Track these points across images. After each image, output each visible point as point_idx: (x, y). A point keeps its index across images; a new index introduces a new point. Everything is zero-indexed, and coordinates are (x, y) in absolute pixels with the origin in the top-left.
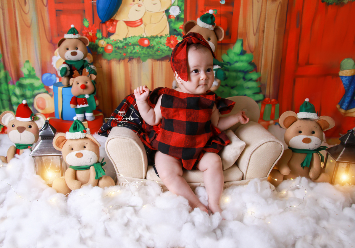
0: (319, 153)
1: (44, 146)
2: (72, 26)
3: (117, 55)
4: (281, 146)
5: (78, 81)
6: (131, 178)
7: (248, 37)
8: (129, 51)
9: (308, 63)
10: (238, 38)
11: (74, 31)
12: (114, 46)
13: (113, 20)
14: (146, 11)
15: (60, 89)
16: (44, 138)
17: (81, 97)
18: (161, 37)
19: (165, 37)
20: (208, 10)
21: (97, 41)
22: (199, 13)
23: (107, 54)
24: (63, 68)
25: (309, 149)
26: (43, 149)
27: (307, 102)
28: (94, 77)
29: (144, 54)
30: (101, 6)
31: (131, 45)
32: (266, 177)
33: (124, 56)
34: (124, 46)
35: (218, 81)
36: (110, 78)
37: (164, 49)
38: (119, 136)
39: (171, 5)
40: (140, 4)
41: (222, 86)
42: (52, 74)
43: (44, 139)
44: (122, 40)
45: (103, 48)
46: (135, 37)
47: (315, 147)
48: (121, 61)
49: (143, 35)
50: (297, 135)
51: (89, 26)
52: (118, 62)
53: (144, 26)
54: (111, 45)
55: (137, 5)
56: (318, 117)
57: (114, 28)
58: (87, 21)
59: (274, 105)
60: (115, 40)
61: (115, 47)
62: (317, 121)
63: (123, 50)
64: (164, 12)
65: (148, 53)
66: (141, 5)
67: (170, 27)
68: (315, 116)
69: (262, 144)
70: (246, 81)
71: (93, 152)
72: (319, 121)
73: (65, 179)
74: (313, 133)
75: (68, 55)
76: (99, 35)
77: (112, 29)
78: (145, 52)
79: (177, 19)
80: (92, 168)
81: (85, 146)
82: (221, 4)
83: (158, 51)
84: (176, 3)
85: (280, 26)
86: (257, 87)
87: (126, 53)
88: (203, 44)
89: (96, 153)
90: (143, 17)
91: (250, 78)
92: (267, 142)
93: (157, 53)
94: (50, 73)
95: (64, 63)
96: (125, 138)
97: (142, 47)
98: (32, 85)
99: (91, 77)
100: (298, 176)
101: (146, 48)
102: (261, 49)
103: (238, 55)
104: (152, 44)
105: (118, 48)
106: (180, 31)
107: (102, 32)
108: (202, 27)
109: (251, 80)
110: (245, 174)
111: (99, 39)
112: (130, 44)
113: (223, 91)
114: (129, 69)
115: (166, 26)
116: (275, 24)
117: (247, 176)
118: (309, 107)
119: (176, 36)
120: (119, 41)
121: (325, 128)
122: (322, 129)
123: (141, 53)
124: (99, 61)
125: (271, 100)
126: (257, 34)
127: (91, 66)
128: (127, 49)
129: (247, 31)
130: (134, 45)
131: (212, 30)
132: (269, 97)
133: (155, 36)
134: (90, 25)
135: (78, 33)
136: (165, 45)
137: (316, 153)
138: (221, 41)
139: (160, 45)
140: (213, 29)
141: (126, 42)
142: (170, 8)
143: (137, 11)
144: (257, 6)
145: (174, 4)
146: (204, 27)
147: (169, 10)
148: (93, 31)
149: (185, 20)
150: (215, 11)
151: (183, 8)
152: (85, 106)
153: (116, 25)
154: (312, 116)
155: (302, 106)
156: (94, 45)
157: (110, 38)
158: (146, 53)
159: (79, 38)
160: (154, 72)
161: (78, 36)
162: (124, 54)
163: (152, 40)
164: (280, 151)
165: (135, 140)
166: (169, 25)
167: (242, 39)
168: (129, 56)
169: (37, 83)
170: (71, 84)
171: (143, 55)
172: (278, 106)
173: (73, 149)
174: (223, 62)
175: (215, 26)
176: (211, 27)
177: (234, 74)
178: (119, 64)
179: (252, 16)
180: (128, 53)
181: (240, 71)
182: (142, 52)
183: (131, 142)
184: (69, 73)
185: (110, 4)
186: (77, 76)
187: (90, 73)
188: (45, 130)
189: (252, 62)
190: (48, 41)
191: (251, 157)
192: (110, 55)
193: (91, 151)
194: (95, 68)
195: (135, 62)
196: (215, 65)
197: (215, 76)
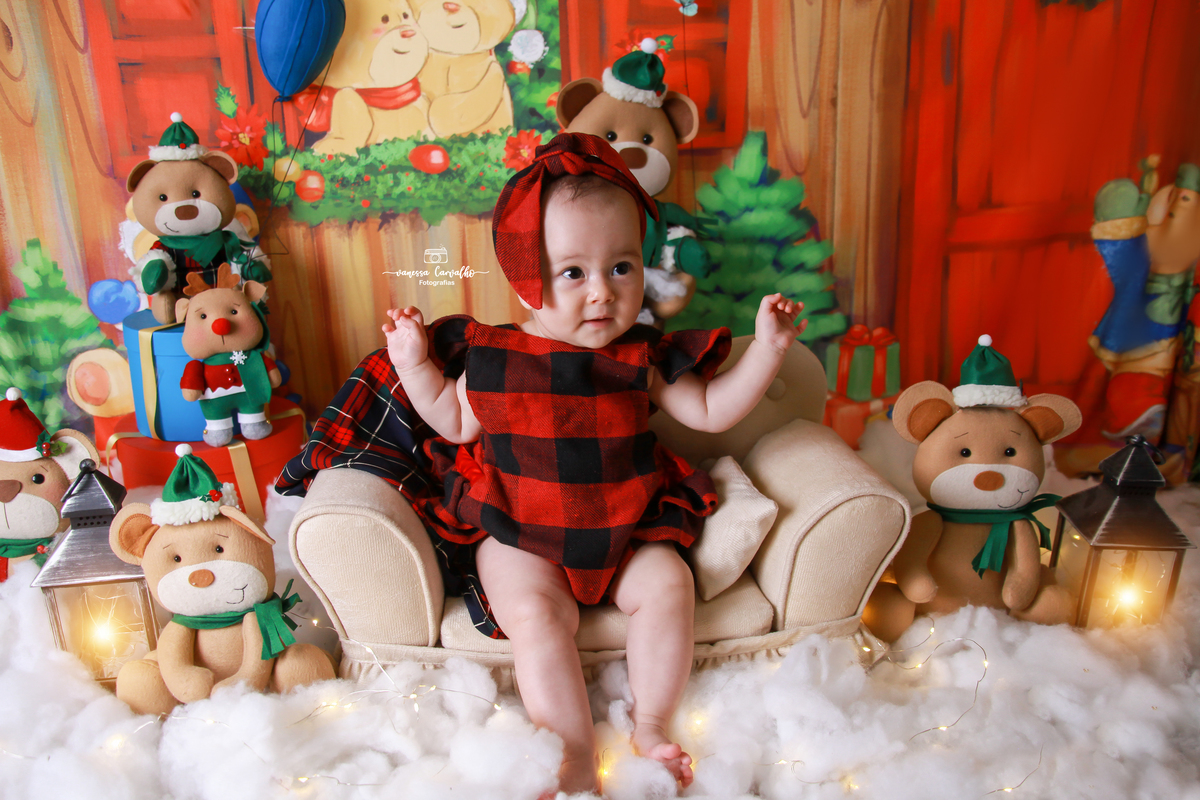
0: (1034, 519)
1: (82, 551)
2: (175, 118)
3: (338, 205)
4: (900, 509)
5: (204, 307)
6: (388, 645)
7: (783, 124)
8: (380, 190)
9: (987, 202)
10: (750, 128)
11: (183, 134)
12: (328, 177)
13: (319, 90)
14: (431, 51)
15: (145, 335)
16: (82, 522)
17: (218, 361)
18: (487, 137)
19: (501, 138)
20: (640, 40)
21: (268, 162)
22: (614, 52)
23: (306, 204)
24: (152, 265)
25: (997, 508)
26: (78, 561)
27: (984, 349)
28: (259, 291)
29: (435, 198)
30: (270, 42)
31: (387, 172)
32: (855, 614)
33: (365, 210)
34: (363, 176)
35: (686, 278)
36: (321, 285)
37: (499, 179)
38: (336, 505)
39: (516, 28)
40: (408, 28)
41: (705, 293)
42: (121, 284)
43: (79, 525)
45: (291, 186)
46: (397, 142)
47: (1017, 499)
48: (355, 225)
49: (423, 133)
50: (956, 465)
51: (236, 113)
52: (345, 229)
53: (427, 104)
54: (318, 172)
55: (397, 34)
56: (1025, 397)
57: (324, 114)
58: (229, 95)
59: (880, 349)
60: (330, 157)
61: (332, 180)
62: (1021, 411)
63: (359, 189)
64: (490, 51)
65: (446, 194)
66: (410, 33)
67: (516, 104)
68: (1013, 395)
69: (835, 508)
70: (783, 273)
71: (250, 564)
72: (1028, 410)
73: (157, 663)
74: (1010, 452)
75: (166, 217)
76: (275, 142)
77: (319, 118)
78: (434, 193)
79: (536, 74)
80: (249, 619)
81: (222, 545)
82: (684, 17)
83: (477, 184)
84: (532, 20)
85: (888, 81)
86: (822, 292)
87: (368, 202)
88: (604, 175)
89: (259, 568)
90: (419, 73)
91: (798, 263)
92: (851, 499)
93: (477, 193)
94: (116, 280)
95: (158, 245)
96: (357, 511)
97: (422, 174)
98: (54, 323)
99: (247, 292)
100: (964, 605)
101: (436, 176)
102: (830, 161)
103: (753, 186)
104: (455, 164)
105: (343, 182)
106: (549, 114)
107: (284, 130)
108: (620, 98)
109: (800, 267)
110: (780, 610)
111: (275, 156)
112: (384, 167)
113: (708, 311)
114: (386, 252)
115: (501, 100)
116: (871, 76)
117: (788, 616)
118: (992, 366)
119: (536, 133)
120: (342, 159)
121: (1048, 436)
122: (1039, 440)
123: (421, 197)
124: (280, 231)
125: (870, 332)
126: (814, 112)
127: (249, 251)
128: (372, 184)
129: (779, 104)
130: (395, 169)
131: (655, 109)
132: (865, 323)
133: (464, 136)
134: (239, 108)
135: (196, 141)
136: (500, 166)
137: (1024, 522)
138: (692, 142)
139: (486, 166)
140: (658, 104)
141: (370, 160)
142: (511, 39)
143: (397, 52)
144: (806, 17)
145: (525, 25)
146: (628, 99)
147: (509, 44)
148: (251, 130)
149: (564, 74)
150: (667, 41)
151: (556, 34)
152: (234, 390)
153: (330, 104)
154: (1004, 395)
155: (969, 363)
156: (258, 178)
157: (312, 151)
158: (440, 194)
159: (202, 157)
160: (468, 257)
161: (198, 150)
162: (365, 204)
163: (455, 151)
164: (898, 528)
165: (391, 517)
166: (512, 96)
167: (761, 130)
168: (383, 208)
169: (74, 315)
170: (179, 320)
171: (428, 203)
172: (894, 349)
173: (178, 559)
174: (700, 214)
175: (665, 94)
176: (653, 99)
177: (742, 251)
178: (350, 235)
179: (791, 53)
180: (377, 197)
181: (763, 240)
182: (424, 193)
183: (376, 526)
184: (172, 279)
185: (303, 34)
186: (198, 292)
187: (245, 276)
188: (83, 495)
189: (802, 207)
190: (101, 171)
191: (800, 553)
192: (316, 208)
193: (242, 561)
194: (264, 258)
195: (402, 226)
196: (672, 225)
197: (675, 265)
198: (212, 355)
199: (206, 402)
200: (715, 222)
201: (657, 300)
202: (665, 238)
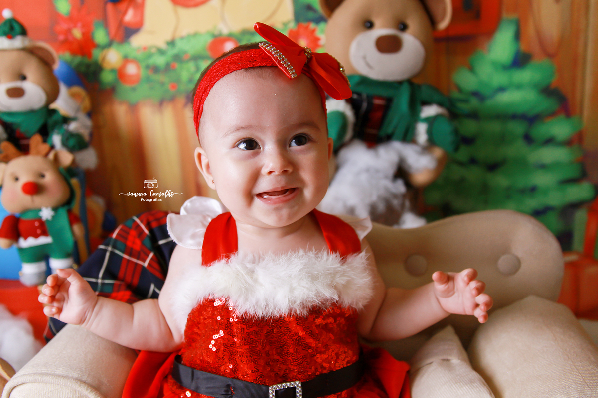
2: (7, 14)
3: (152, 88)
5: (16, 172)
7: (535, 10)
8: (184, 76)
10: (505, 16)
11: (12, 27)
12: (143, 65)
17: (29, 217)
21: (96, 53)
23: (126, 87)
28: (67, 158)
31: (190, 61)
33: (172, 92)
34: (171, 64)
35: (438, 152)
41: (461, 164)
44: (163, 46)
45: (115, 72)
46: (198, 36)
48: (165, 104)
49: (219, 28)
51: (71, 13)
52: (157, 107)
53: (221, 3)
54: (135, 61)
57: (139, 12)
60: (145, 49)
61: (147, 67)
63: (168, 74)
67: (295, 1)
70: (533, 146)
76: (100, 36)
77: (134, 16)
86: (571, 163)
87: (175, 85)
91: (548, 137)
99: (56, 159)
103: (506, 68)
105: (155, 69)
107: (106, 25)
109: (549, 141)
111: (102, 48)
112: (187, 56)
119: (312, 26)
120: (154, 50)
124: (106, 109)
127: (68, 125)
128: (178, 71)
130: (196, 58)
133: (252, 30)
134: (73, 8)
135: (24, 33)
138: (448, 29)
141: (176, 51)
148: (82, 27)
152: (43, 240)
156: (88, 66)
157: (129, 43)
159: (28, 47)
161: (25, 41)
162: (174, 87)
167: (514, 17)
168: (186, 90)
174: (456, 94)
177: (495, 127)
178: (161, 113)
180: (182, 81)
181: (514, 117)
186: (12, 158)
187: (65, 144)
189: (552, 87)
192: (135, 89)
196: (426, 103)
197: (428, 140)
198: (26, 211)
199: (21, 250)
200: (466, 101)
201: (410, 171)
202: (419, 116)
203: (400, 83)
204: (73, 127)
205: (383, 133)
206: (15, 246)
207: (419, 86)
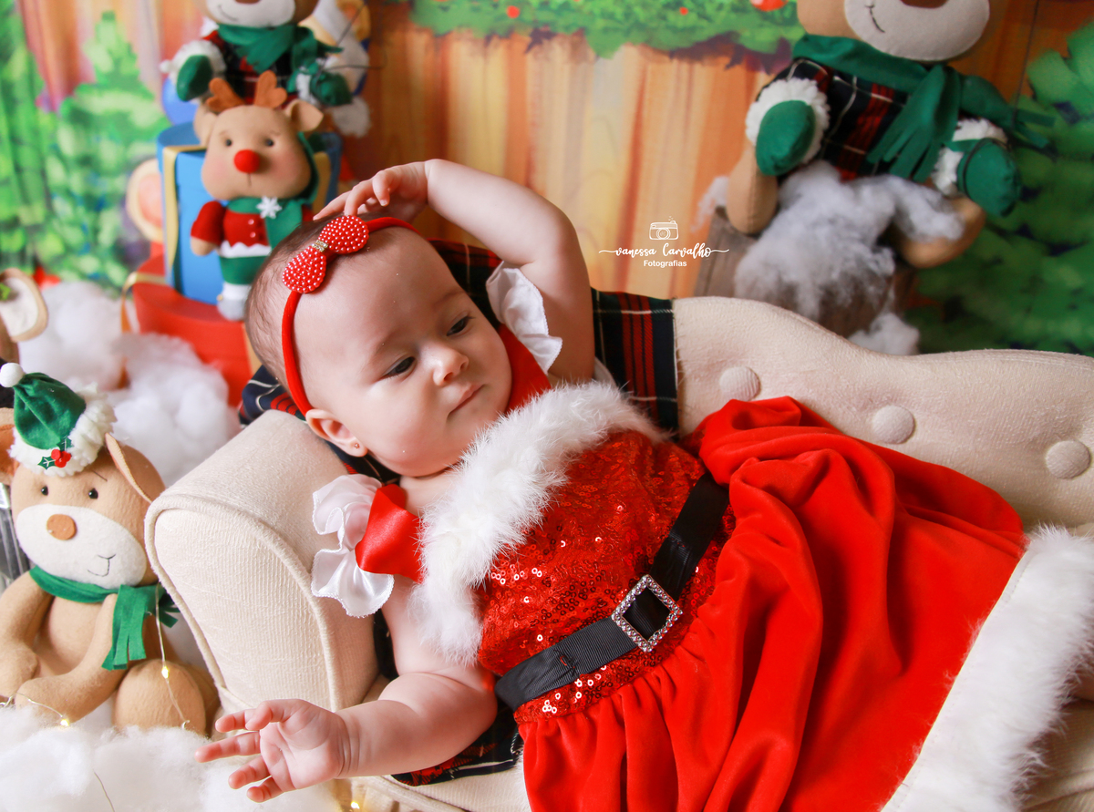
3: (476, 10)
5: (228, 131)
15: (170, 154)
17: (240, 208)
23: (433, 3)
24: (194, 61)
28: (313, 117)
29: (611, 16)
33: (510, 21)
35: (969, 210)
37: (711, 1)
48: (495, 41)
52: (480, 45)
71: (125, 526)
78: (611, 7)
81: (98, 489)
83: (676, 4)
87: (516, 10)
89: (136, 536)
93: (674, 18)
95: (211, 36)
98: (122, 120)
99: (295, 117)
114: (531, 87)
123: (591, 13)
124: (395, 38)
127: (326, 59)
152: (257, 250)
158: (619, 11)
160: (645, 113)
162: (513, 12)
168: (535, 21)
169: (144, 113)
171: (600, 23)
173: (45, 491)
178: (485, 55)
180: (530, 4)
182: (599, 7)
186: (226, 108)
187: (313, 92)
192: (445, 9)
193: (115, 519)
195: (558, 52)
196: (967, 115)
197: (956, 184)
198: (237, 198)
199: (224, 260)
200: (1047, 122)
201: (911, 236)
202: (950, 136)
203: (928, 66)
204: (331, 62)
205: (873, 158)
206: (215, 253)
207: (963, 78)
